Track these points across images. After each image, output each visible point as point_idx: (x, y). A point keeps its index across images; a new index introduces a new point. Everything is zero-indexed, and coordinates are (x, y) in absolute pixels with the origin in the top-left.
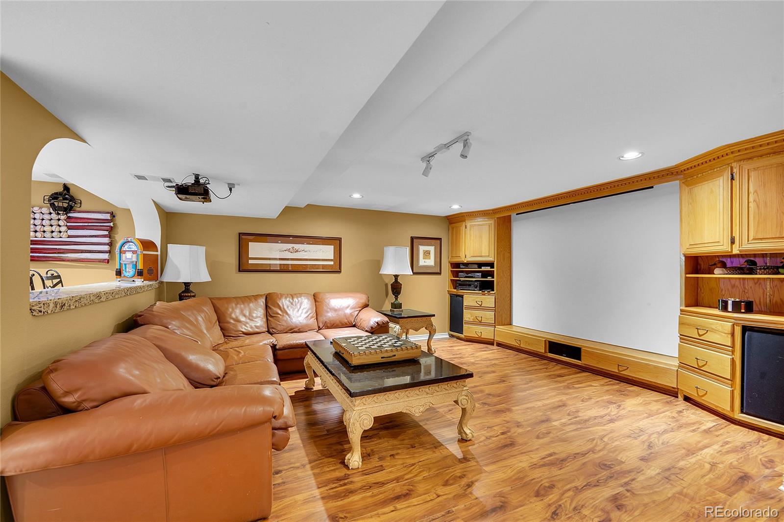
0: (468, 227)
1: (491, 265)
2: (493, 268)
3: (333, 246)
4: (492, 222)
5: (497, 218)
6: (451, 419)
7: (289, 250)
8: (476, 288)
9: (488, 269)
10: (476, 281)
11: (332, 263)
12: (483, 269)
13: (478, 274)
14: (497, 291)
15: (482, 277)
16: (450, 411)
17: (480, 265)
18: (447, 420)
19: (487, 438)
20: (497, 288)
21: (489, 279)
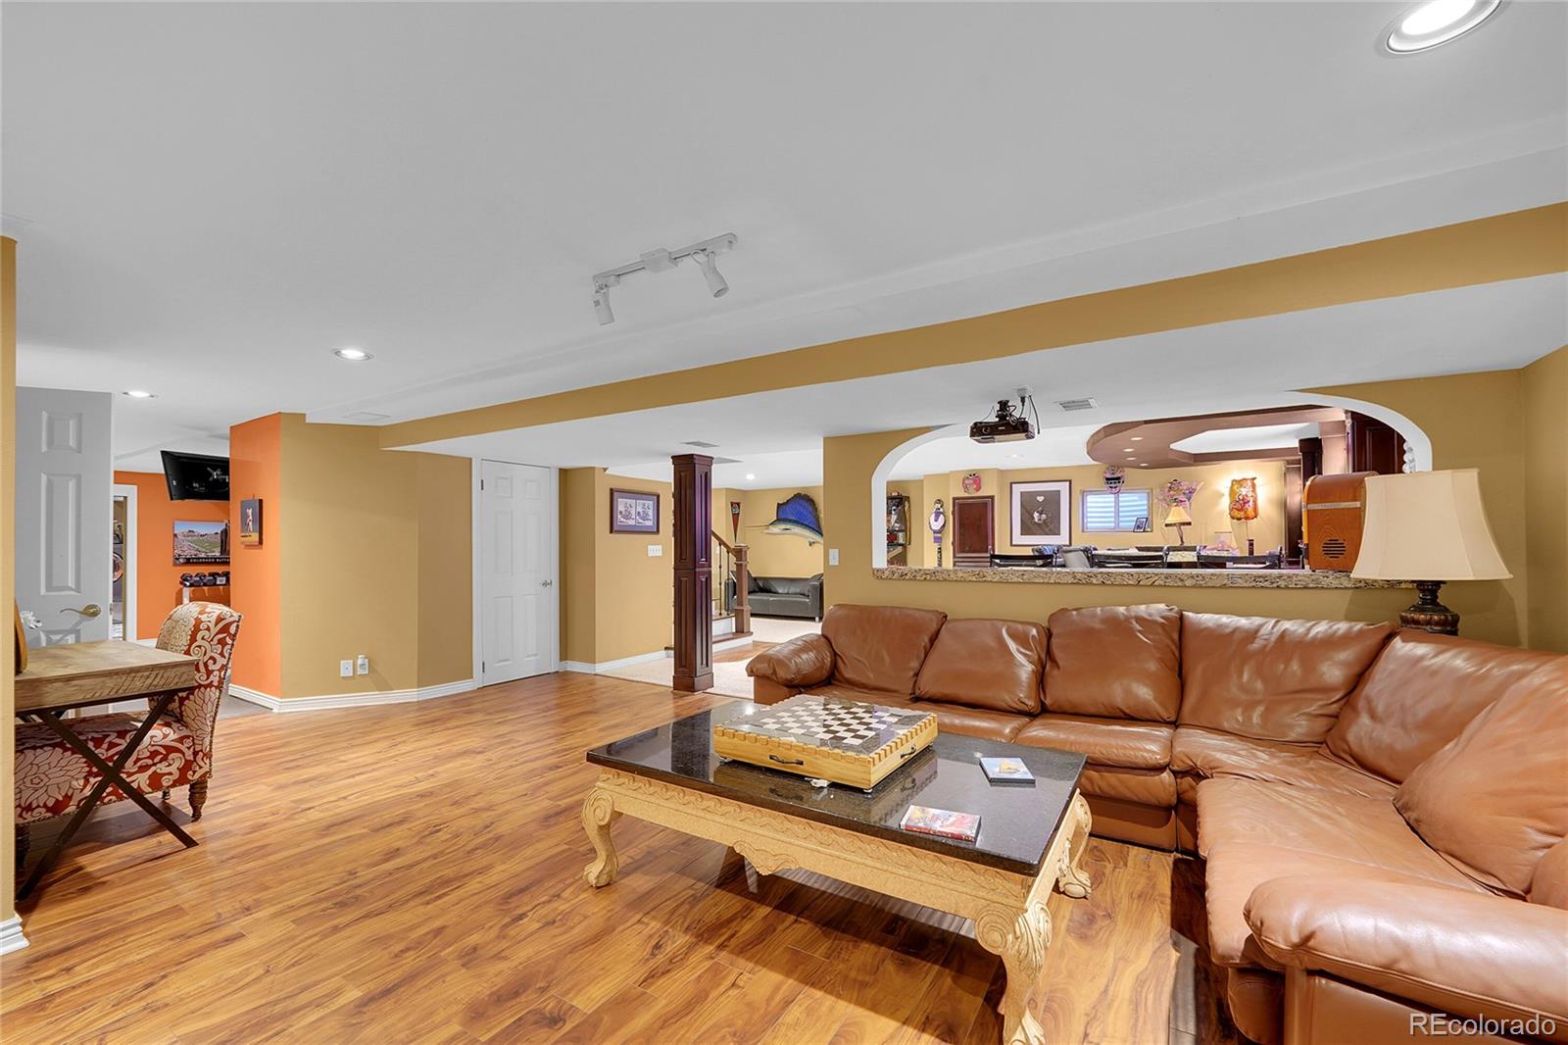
6: (645, 920)
16: (657, 946)
18: (653, 913)
19: (558, 896)
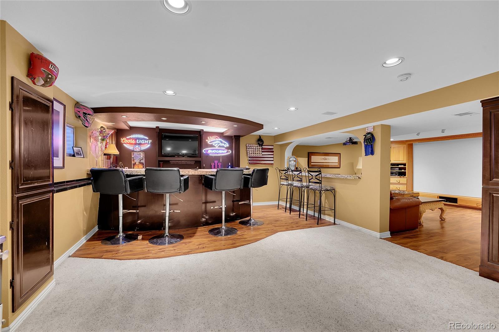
0: (392, 148)
1: (405, 165)
2: (406, 166)
3: (338, 157)
4: (405, 146)
5: (408, 144)
7: (323, 159)
8: (397, 175)
9: (402, 166)
10: (396, 172)
11: (337, 164)
12: (400, 166)
13: (397, 169)
14: (408, 176)
15: (399, 170)
17: (398, 164)
20: (408, 175)
21: (403, 171)
